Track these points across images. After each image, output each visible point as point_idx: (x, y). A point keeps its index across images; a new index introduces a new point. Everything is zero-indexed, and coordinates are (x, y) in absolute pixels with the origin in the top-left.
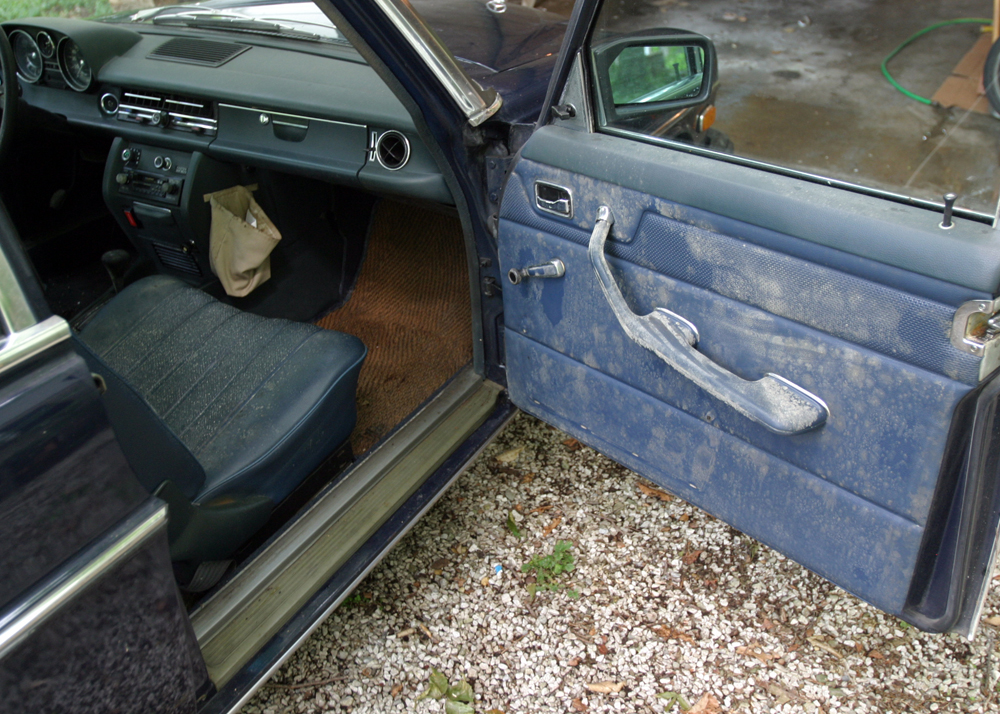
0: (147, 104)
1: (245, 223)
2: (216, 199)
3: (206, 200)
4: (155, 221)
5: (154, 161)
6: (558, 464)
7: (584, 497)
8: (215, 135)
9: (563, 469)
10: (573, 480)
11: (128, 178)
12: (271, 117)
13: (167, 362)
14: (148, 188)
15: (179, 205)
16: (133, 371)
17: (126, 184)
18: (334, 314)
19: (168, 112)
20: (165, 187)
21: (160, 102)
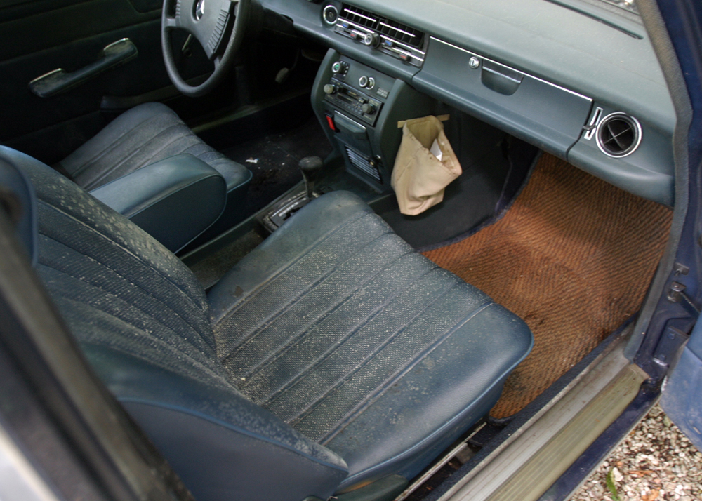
0: (363, 22)
1: (431, 156)
2: (408, 127)
3: (399, 126)
4: (350, 133)
5: (360, 79)
6: (660, 418)
7: (683, 467)
8: (420, 67)
9: (664, 426)
10: (673, 442)
11: (334, 89)
12: (482, 62)
13: (336, 293)
14: (349, 102)
15: (375, 125)
16: (304, 293)
17: (332, 94)
18: (487, 229)
19: (380, 34)
20: (365, 108)
21: (376, 24)
